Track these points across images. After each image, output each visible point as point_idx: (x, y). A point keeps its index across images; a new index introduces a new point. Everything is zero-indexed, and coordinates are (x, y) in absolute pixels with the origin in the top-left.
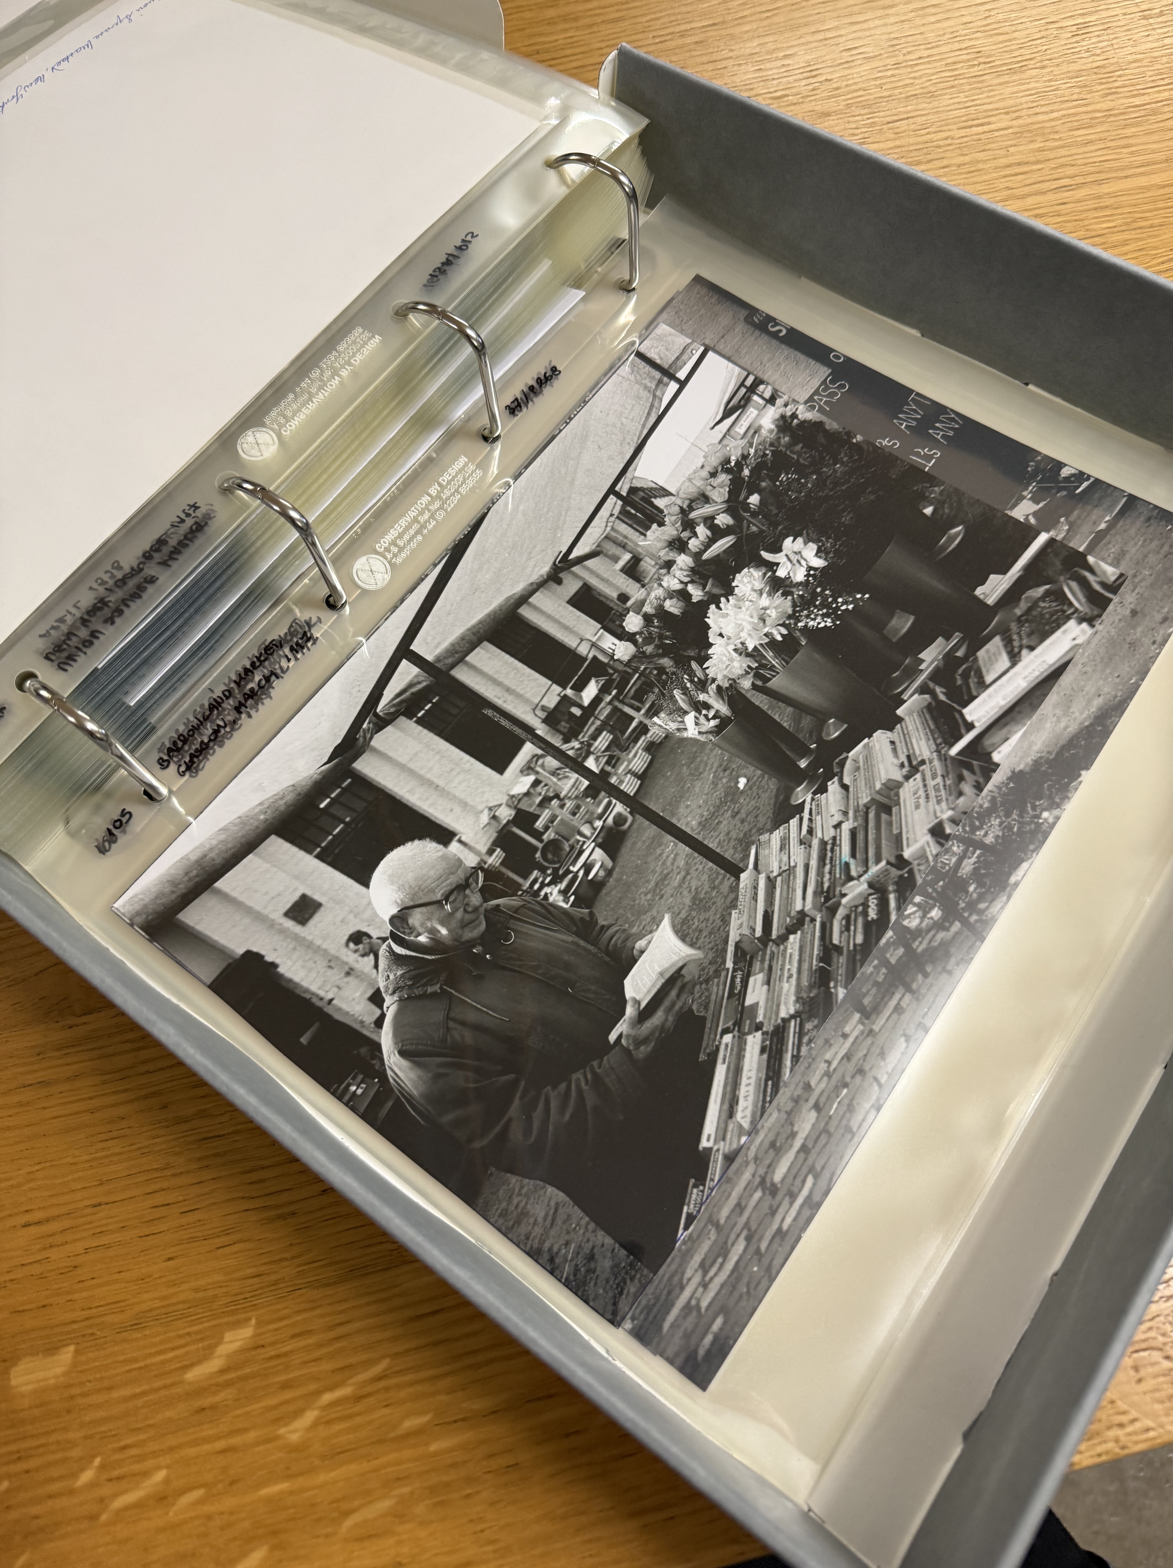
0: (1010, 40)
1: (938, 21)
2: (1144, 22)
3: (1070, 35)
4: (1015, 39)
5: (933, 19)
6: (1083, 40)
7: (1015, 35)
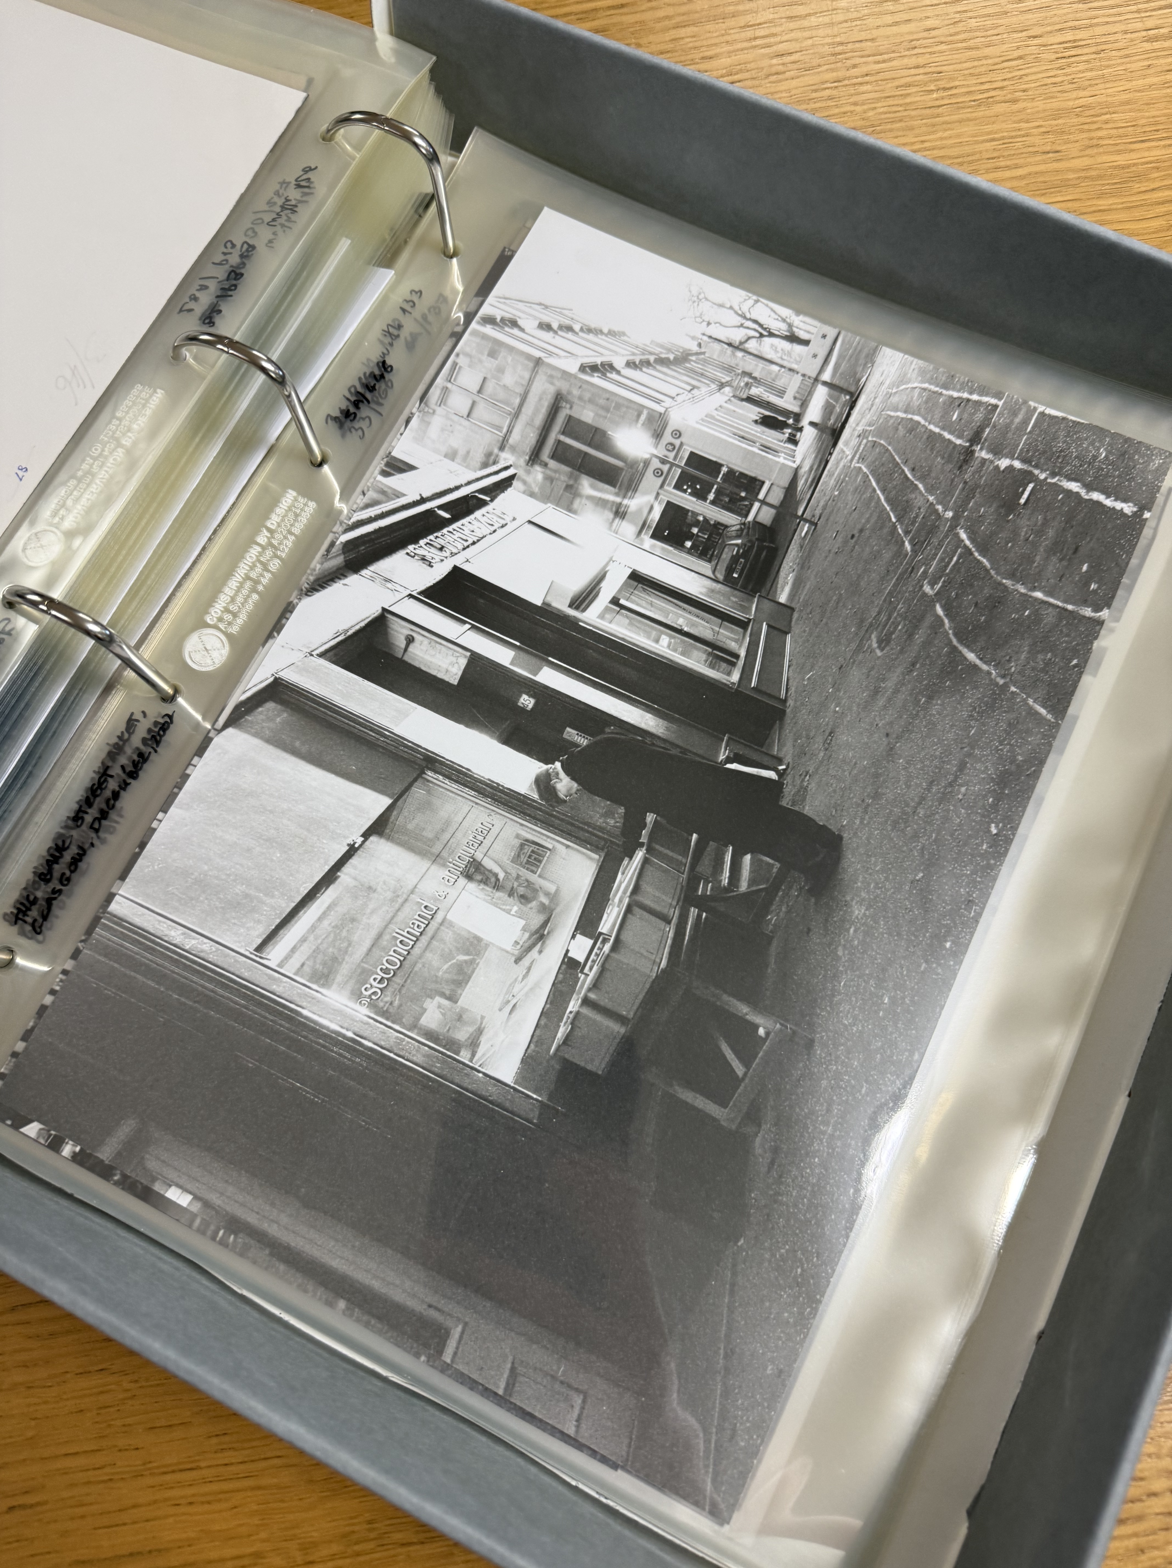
0: (979, 59)
1: (896, 24)
2: (1147, 46)
3: (1054, 56)
4: (986, 57)
5: (889, 19)
6: (1069, 66)
7: (987, 51)
